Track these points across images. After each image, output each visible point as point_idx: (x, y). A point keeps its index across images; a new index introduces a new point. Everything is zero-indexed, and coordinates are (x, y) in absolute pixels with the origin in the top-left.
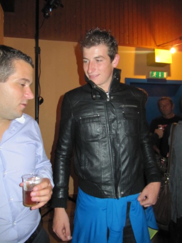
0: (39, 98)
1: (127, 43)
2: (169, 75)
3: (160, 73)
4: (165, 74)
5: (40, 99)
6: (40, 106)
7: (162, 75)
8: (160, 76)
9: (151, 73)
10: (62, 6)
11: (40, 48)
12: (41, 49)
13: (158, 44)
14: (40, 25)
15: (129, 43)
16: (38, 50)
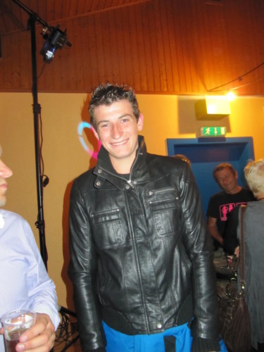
0: (42, 177)
1: (166, 89)
2: (228, 130)
3: (215, 129)
4: (223, 130)
5: (44, 178)
6: (44, 189)
7: (219, 131)
8: (216, 132)
9: (202, 129)
10: (69, 45)
11: (39, 105)
12: (41, 106)
13: (209, 89)
14: (38, 75)
15: (168, 91)
16: (37, 109)
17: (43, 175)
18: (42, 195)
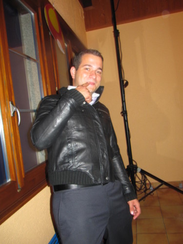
5: (125, 82)
11: (118, 31)
14: (115, 9)
16: (116, 34)
17: (124, 80)
18: (124, 94)
